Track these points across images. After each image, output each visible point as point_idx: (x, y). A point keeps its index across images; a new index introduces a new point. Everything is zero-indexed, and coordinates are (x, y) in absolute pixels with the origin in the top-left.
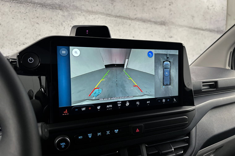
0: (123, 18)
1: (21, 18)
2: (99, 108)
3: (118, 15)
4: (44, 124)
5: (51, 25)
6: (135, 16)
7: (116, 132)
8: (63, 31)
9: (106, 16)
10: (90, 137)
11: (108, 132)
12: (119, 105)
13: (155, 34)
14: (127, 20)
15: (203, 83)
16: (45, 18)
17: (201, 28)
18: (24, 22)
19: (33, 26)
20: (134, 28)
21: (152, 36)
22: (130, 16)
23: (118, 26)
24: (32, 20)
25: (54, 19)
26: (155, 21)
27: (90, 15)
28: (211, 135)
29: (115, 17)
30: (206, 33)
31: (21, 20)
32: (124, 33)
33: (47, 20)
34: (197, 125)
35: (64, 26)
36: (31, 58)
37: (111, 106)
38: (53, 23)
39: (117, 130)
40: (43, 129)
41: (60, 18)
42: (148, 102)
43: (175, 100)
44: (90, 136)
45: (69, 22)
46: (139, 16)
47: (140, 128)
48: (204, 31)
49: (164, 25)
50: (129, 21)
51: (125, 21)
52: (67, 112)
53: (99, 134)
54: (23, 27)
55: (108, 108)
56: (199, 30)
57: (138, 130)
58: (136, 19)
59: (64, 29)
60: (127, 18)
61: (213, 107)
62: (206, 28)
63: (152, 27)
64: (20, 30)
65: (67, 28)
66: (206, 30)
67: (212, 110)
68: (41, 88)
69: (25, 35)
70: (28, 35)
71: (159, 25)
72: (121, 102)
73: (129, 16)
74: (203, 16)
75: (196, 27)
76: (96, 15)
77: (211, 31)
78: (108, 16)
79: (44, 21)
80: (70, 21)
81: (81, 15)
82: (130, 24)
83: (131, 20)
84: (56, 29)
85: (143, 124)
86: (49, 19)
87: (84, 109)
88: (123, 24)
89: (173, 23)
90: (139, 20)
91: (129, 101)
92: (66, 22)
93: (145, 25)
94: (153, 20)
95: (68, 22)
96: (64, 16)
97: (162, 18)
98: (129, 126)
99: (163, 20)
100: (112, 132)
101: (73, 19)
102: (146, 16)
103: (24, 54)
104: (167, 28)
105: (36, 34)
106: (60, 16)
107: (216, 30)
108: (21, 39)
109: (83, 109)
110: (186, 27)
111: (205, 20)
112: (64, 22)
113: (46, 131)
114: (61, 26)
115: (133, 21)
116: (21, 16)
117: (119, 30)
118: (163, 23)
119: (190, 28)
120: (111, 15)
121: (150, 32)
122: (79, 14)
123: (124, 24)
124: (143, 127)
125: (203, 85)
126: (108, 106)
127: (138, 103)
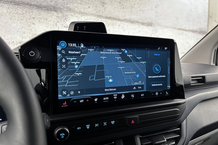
0: (113, 19)
1: (18, 18)
2: (96, 100)
3: (108, 16)
4: (46, 114)
5: (46, 25)
6: (124, 18)
9: (97, 17)
10: (88, 128)
11: (105, 124)
12: (115, 98)
14: (116, 21)
15: (192, 77)
16: (41, 19)
17: (185, 29)
18: (20, 23)
19: (29, 26)
20: (123, 29)
22: (120, 17)
23: (108, 26)
24: (28, 20)
25: (49, 19)
26: (142, 22)
27: (82, 17)
28: (200, 127)
29: (106, 19)
30: (190, 34)
31: (18, 20)
33: (42, 21)
34: (187, 118)
35: (58, 26)
36: (32, 52)
37: (107, 98)
38: (48, 24)
39: (114, 122)
40: (45, 119)
41: (54, 19)
42: (142, 95)
43: (167, 93)
44: (88, 127)
45: (63, 23)
46: (128, 17)
47: (135, 119)
48: (187, 32)
49: (151, 26)
50: (119, 22)
51: (115, 22)
52: (66, 104)
53: (97, 125)
54: (20, 26)
55: (105, 100)
57: (133, 122)
58: (125, 20)
59: (58, 29)
60: (116, 19)
61: (201, 100)
62: (189, 29)
63: (139, 27)
64: (17, 30)
65: (61, 28)
66: (189, 31)
67: (200, 103)
68: (41, 82)
69: (22, 35)
70: (24, 35)
71: (146, 25)
72: (117, 95)
73: (118, 17)
74: (187, 18)
75: (180, 28)
76: (88, 16)
77: (194, 31)
78: (99, 17)
79: (39, 21)
80: (64, 21)
81: (74, 17)
82: (120, 25)
83: (121, 21)
84: (51, 29)
85: (138, 116)
86: (45, 19)
87: (82, 101)
88: (112, 25)
89: (159, 24)
90: (127, 21)
91: (125, 94)
92: (60, 23)
93: (133, 26)
94: (141, 21)
95: (61, 22)
96: (58, 17)
97: (149, 19)
98: (125, 117)
99: (150, 21)
100: (109, 124)
101: (66, 20)
102: (134, 17)
103: (25, 48)
104: (154, 28)
105: (32, 33)
106: (54, 17)
107: (198, 31)
108: (18, 38)
111: (189, 21)
112: (58, 22)
114: (55, 26)
115: (122, 22)
116: (18, 17)
118: (150, 24)
120: (102, 16)
121: (138, 33)
122: (72, 15)
123: (114, 25)
124: (138, 119)
125: (192, 80)
126: (104, 99)
127: (133, 96)
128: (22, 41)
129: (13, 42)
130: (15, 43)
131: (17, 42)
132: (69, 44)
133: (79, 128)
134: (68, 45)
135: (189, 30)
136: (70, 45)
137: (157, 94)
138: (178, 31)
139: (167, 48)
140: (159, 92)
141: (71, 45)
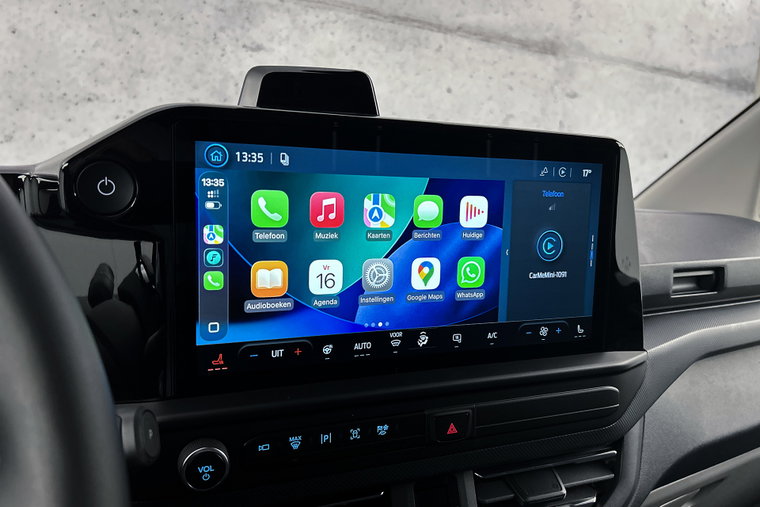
0: (417, 24)
1: (83, 11)
2: (327, 350)
3: (401, 13)
5: (179, 39)
6: (459, 21)
7: (382, 433)
8: (219, 60)
9: (361, 16)
10: (295, 447)
11: (355, 434)
12: (396, 343)
13: (522, 82)
14: (432, 31)
15: (677, 270)
16: (162, 14)
17: (676, 69)
18: (90, 26)
19: (120, 40)
20: (452, 61)
21: (511, 88)
22: (442, 18)
23: (401, 50)
24: (117, 19)
25: (188, 19)
26: (523, 38)
27: (307, 11)
28: (691, 446)
29: (392, 22)
30: (692, 88)
31: (82, 18)
32: (417, 74)
33: (167, 22)
34: (646, 415)
35: (222, 45)
36: (106, 180)
37: (367, 345)
38: (188, 33)
39: (386, 427)
40: (141, 431)
41: (208, 16)
42: (489, 336)
43: (580, 330)
44: (295, 442)
45: (238, 32)
46: (471, 19)
47: (459, 420)
48: (684, 81)
49: (554, 53)
50: (438, 37)
51: (423, 33)
52: (222, 363)
53: (325, 438)
54: (88, 41)
55: (358, 352)
56: (667, 75)
57: (452, 429)
58: (459, 28)
59: (223, 55)
60: (431, 24)
61: (703, 353)
62: (691, 69)
63: (511, 58)
64: (79, 53)
65: (232, 52)
66: (691, 76)
68: (138, 266)
69: (95, 71)
70: (103, 71)
71: (536, 52)
72: (400, 334)
73: (437, 17)
74: (686, 27)
75: (657, 65)
76: (330, 10)
77: (706, 79)
78: (370, 15)
79: (156, 25)
80: (242, 28)
81: (278, 11)
82: (441, 47)
83: (445, 33)
84: (197, 53)
85: (473, 409)
86: (174, 19)
87: (277, 354)
88: (415, 46)
89: (582, 49)
90: (470, 33)
91: (429, 332)
92: (229, 32)
93: (490, 52)
94: (516, 35)
95: (234, 31)
96: (222, 10)
97: (548, 30)
98: (426, 413)
99: (550, 35)
100: (369, 433)
101: (251, 23)
102: (493, 20)
104: (562, 63)
105: (130, 67)
106: (208, 10)
107: (725, 77)
108: (81, 84)
109: (277, 352)
110: (627, 62)
111: (692, 41)
112: (223, 29)
113: (151, 435)
114: (212, 43)
115: (449, 36)
116: (82, 6)
117: (402, 65)
118: (549, 48)
119: (640, 66)
120: (378, 14)
121: (504, 77)
122: (272, 7)
123: (420, 45)
124: (471, 420)
125: (675, 278)
126: (357, 347)
127: (457, 338)
128: (94, 95)
129: (65, 94)
130: (70, 101)
131: (76, 96)
132: (238, 153)
133: (265, 447)
134: (233, 157)
135: (691, 74)
136: (241, 156)
137: (544, 331)
138: (648, 74)
139: (590, 171)
140: (552, 328)
141: (245, 157)
